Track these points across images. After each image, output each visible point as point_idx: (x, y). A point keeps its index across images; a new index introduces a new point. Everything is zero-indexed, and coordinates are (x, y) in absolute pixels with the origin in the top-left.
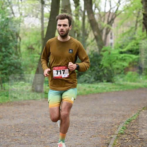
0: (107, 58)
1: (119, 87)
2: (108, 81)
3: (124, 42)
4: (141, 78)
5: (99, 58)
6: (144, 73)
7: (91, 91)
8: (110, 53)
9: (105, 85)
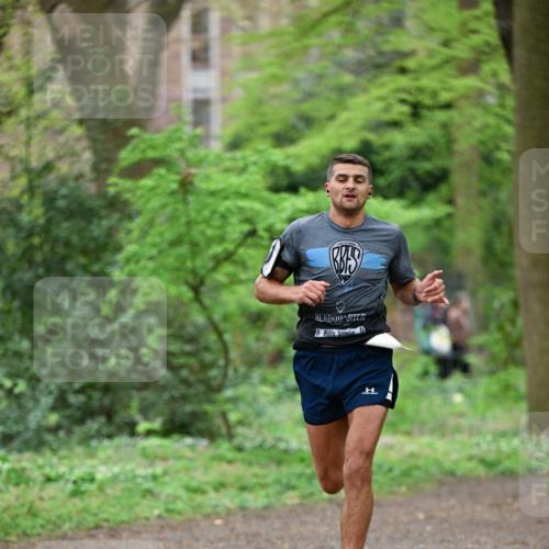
0: (164, 232)
1: (272, 473)
2: (177, 427)
3: (310, 95)
4: (458, 398)
5: (97, 229)
6: (481, 349)
7: (32, 513)
8: (186, 185)
9: (150, 458)
